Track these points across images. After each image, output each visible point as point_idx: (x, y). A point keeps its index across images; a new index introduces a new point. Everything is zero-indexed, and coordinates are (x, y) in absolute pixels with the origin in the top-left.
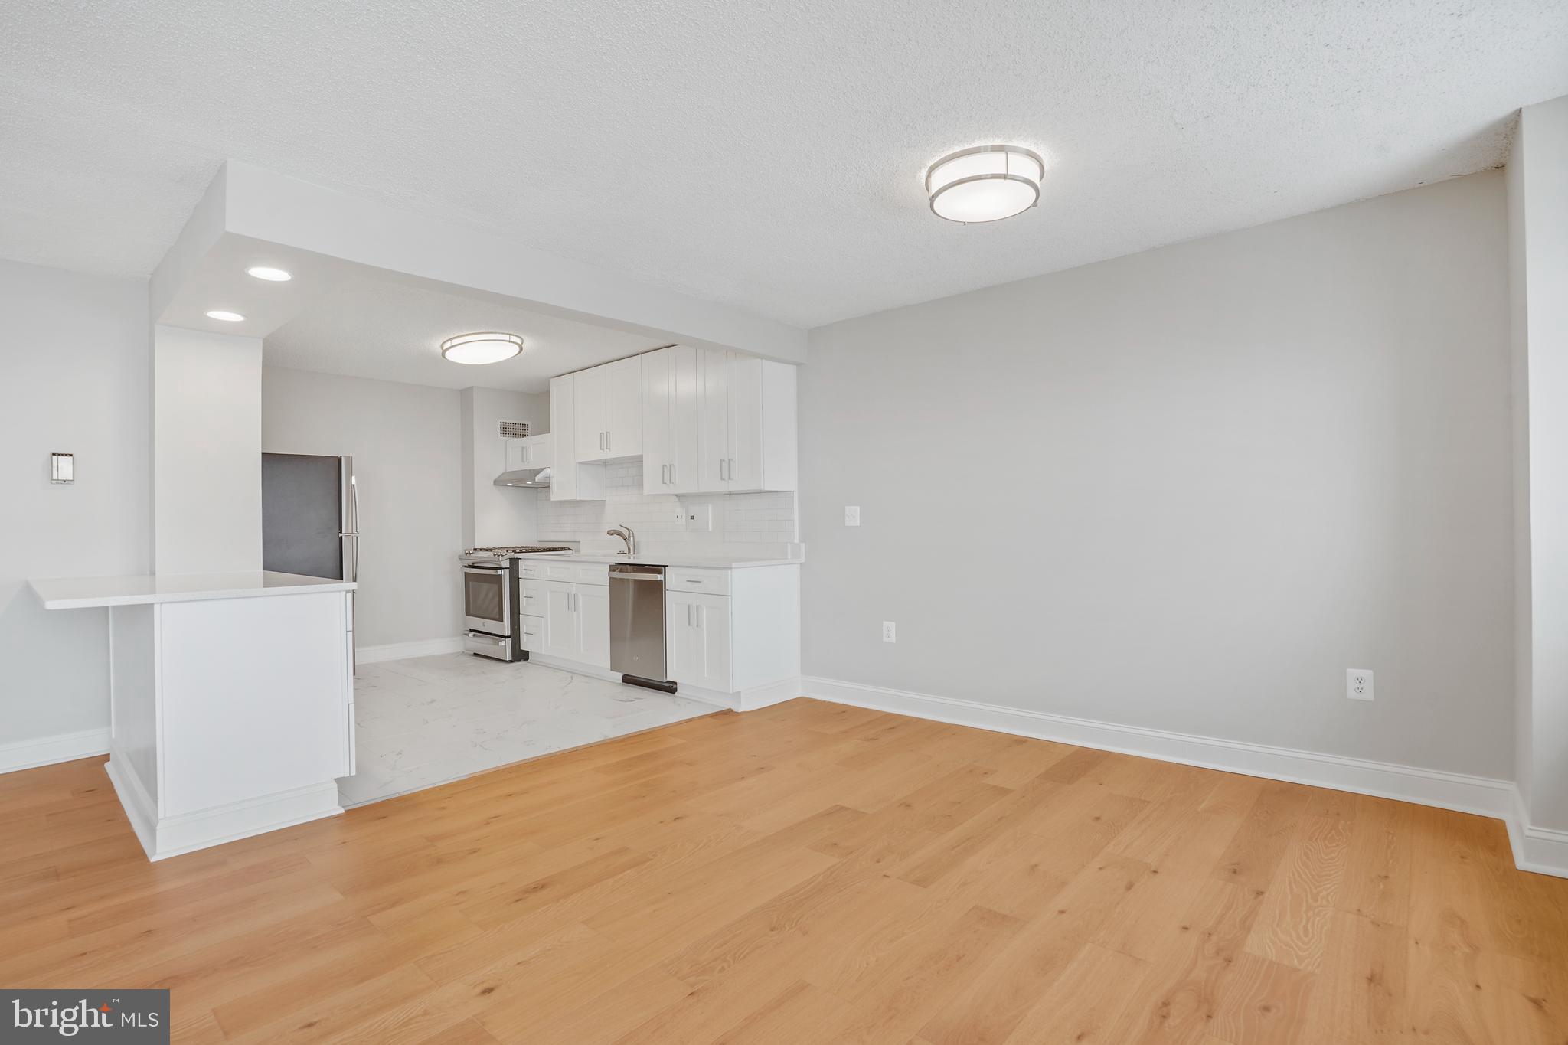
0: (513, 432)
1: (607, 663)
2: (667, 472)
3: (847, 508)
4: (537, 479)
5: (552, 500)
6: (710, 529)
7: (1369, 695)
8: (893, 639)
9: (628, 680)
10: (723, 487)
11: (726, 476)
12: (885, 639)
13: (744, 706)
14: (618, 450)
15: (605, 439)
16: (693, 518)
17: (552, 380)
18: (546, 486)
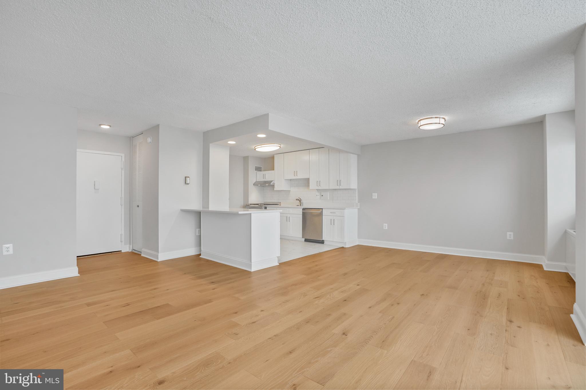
0: (258, 169)
1: (300, 235)
2: (318, 183)
3: (373, 194)
4: (271, 184)
5: (275, 190)
6: (328, 199)
7: (512, 238)
8: (387, 228)
9: (306, 240)
10: (338, 187)
11: (339, 184)
12: (384, 228)
13: (347, 246)
14: (300, 176)
15: (296, 173)
16: (322, 196)
17: (275, 156)
18: (273, 186)
